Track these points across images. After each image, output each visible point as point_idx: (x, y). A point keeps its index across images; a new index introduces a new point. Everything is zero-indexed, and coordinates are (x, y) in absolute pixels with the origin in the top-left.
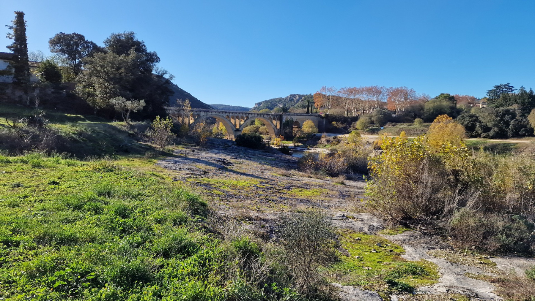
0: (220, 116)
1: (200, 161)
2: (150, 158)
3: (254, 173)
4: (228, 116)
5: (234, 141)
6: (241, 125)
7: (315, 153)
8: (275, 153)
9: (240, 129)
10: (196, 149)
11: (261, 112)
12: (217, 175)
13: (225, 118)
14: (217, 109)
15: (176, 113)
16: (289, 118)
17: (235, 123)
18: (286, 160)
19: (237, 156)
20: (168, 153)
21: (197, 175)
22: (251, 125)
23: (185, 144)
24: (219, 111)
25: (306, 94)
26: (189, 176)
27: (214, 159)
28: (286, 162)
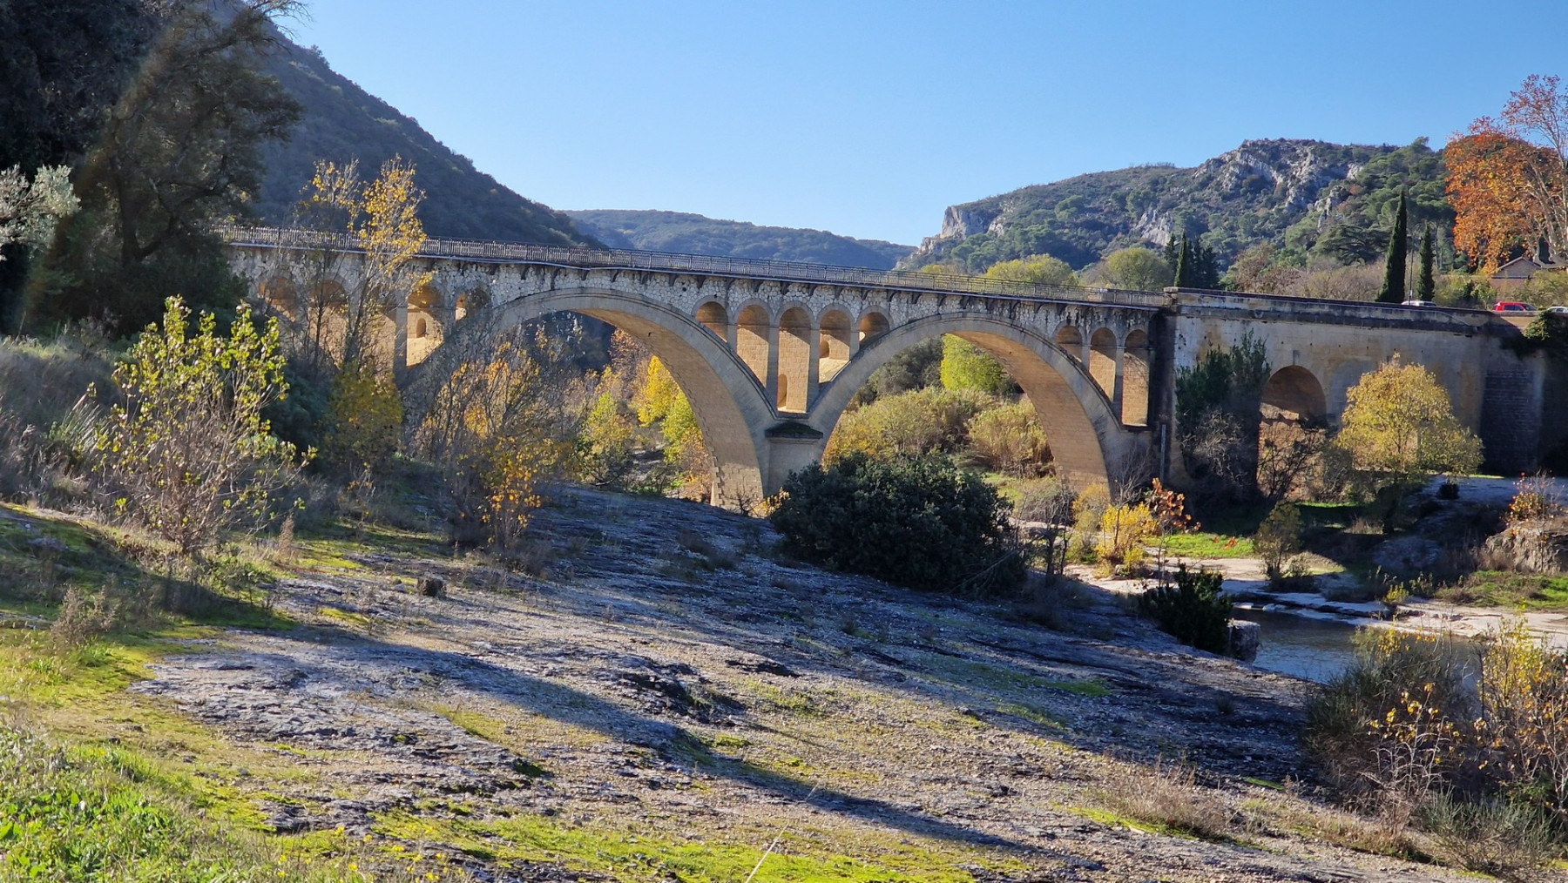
0: (647, 303)
1: (483, 676)
2: (95, 631)
3: (925, 796)
4: (717, 311)
5: (759, 522)
6: (824, 387)
7: (1451, 647)
8: (1105, 637)
9: (814, 422)
10: (455, 574)
11: (990, 280)
12: (617, 799)
13: (688, 320)
14: (632, 251)
15: (301, 274)
16: (1229, 335)
17: (773, 363)
18: (1201, 696)
19: (787, 644)
20: (235, 603)
21: (463, 789)
22: (909, 387)
23: (366, 528)
24: (648, 263)
25: (1378, 143)
26: (396, 791)
27: (598, 663)
28: (1197, 718)
